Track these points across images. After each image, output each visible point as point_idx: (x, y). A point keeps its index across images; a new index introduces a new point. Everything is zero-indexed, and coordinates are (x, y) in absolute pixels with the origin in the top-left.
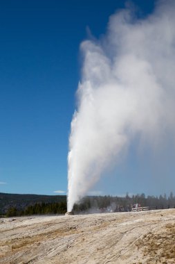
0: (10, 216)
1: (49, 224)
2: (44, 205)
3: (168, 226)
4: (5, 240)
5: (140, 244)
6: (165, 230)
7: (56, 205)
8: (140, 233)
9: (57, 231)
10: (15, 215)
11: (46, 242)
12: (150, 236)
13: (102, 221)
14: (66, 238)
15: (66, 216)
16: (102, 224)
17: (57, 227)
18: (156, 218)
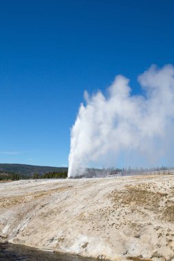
0: (34, 178)
1: (57, 184)
2: (54, 173)
3: (126, 186)
4: (31, 192)
5: (109, 196)
6: (124, 188)
7: (61, 173)
8: (110, 190)
9: (61, 188)
10: (37, 178)
11: (55, 194)
12: (116, 191)
13: (88, 183)
14: (66, 192)
15: (67, 180)
16: (88, 185)
17: (61, 186)
18: (120, 181)
